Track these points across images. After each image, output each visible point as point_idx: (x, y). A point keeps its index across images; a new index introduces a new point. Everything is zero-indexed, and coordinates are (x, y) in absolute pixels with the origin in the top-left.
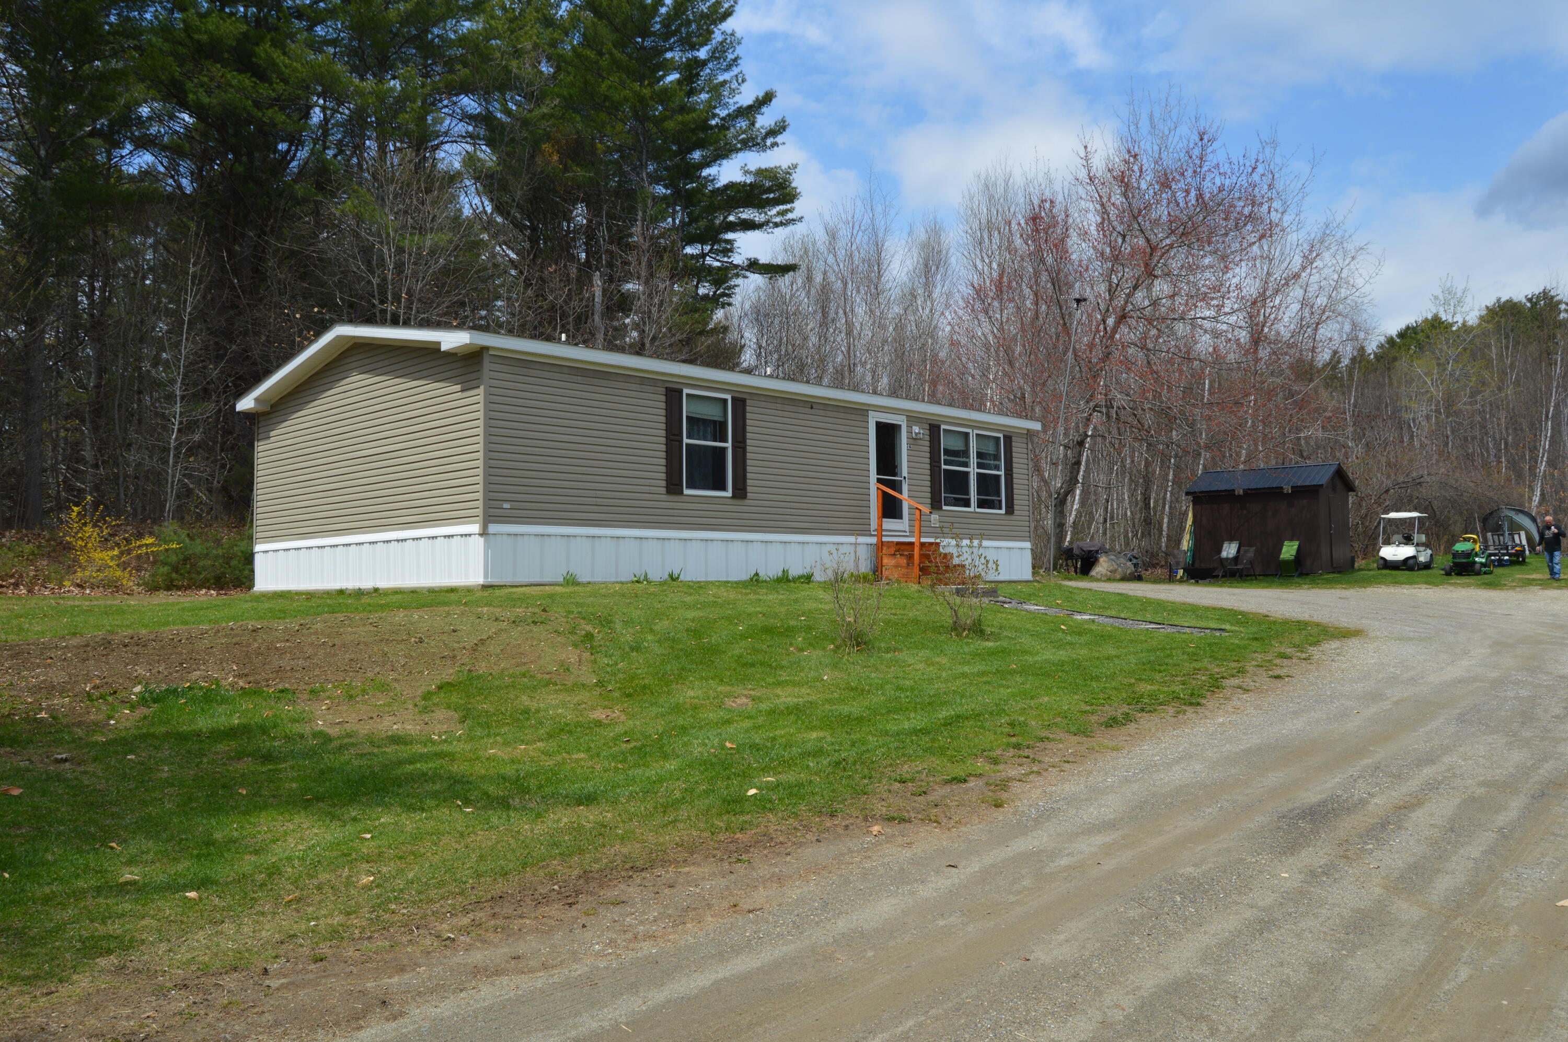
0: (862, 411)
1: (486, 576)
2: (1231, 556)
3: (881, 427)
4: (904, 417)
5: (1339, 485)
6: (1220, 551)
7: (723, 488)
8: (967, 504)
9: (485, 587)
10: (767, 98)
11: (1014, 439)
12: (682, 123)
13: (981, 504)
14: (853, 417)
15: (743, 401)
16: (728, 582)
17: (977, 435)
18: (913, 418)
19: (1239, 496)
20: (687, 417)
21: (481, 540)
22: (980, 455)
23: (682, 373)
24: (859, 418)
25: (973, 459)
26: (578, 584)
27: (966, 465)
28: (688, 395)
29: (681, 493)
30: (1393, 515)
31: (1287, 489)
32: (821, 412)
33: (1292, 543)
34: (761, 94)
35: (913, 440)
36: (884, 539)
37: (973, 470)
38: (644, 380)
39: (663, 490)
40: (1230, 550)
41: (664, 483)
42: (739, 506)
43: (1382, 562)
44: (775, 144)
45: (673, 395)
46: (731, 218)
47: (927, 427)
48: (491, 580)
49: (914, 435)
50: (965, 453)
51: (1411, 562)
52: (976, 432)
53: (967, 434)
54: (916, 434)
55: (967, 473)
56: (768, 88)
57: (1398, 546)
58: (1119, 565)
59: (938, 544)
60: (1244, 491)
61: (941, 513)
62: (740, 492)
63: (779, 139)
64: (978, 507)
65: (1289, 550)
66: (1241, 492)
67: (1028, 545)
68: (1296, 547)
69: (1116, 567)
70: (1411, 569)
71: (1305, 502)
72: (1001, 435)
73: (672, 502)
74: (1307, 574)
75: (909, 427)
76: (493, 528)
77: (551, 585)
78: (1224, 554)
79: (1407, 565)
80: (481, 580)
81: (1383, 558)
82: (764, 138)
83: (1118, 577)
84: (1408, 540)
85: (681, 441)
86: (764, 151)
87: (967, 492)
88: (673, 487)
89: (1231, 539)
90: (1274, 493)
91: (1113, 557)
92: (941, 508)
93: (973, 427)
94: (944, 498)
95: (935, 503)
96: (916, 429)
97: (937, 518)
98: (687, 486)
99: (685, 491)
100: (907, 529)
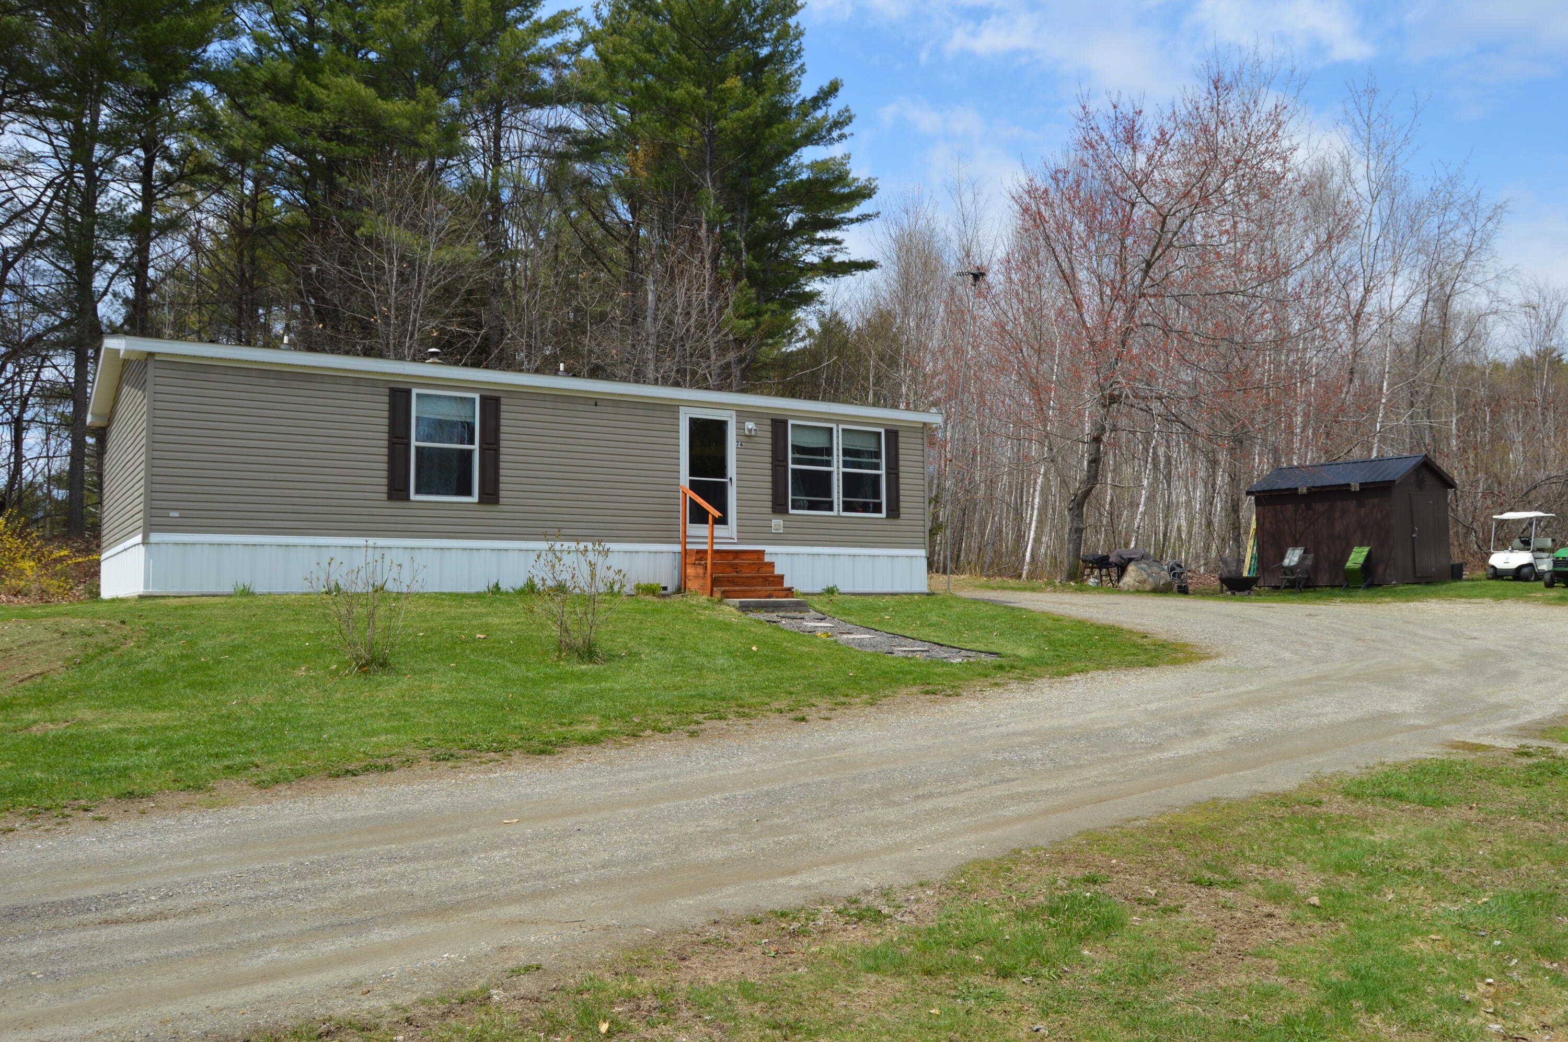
0: (672, 408)
1: (146, 585)
2: (1293, 564)
3: (697, 426)
4: (734, 413)
5: (1429, 479)
6: (1283, 557)
7: (469, 493)
8: (830, 507)
9: (141, 597)
10: (833, 89)
11: (900, 434)
12: (738, 120)
13: (848, 507)
14: (659, 414)
15: (497, 400)
16: (442, 594)
17: (843, 430)
18: (743, 414)
19: (1303, 495)
20: (417, 418)
21: (142, 548)
22: (846, 452)
23: (406, 372)
24: (667, 414)
25: (838, 457)
26: (253, 594)
27: (828, 463)
28: (418, 395)
29: (407, 498)
30: (1508, 515)
31: (1356, 487)
32: (609, 410)
33: (1360, 549)
34: (826, 84)
35: (746, 438)
36: (689, 547)
37: (837, 469)
38: (359, 381)
39: (385, 496)
40: (1293, 557)
41: (385, 489)
42: (489, 512)
43: (1491, 570)
44: (842, 137)
45: (397, 396)
46: (822, 215)
47: (769, 422)
48: (151, 591)
49: (747, 432)
50: (829, 451)
51: (1525, 570)
52: (841, 427)
53: (830, 430)
54: (750, 430)
55: (829, 474)
56: (831, 78)
57: (1512, 551)
58: (1149, 575)
59: (763, 552)
60: (1308, 489)
61: (786, 517)
62: (490, 495)
63: (846, 130)
64: (844, 510)
65: (1357, 557)
66: (1305, 490)
67: (923, 552)
68: (1365, 554)
69: (1145, 576)
70: (1526, 579)
71: (1376, 500)
72: (882, 431)
73: (397, 508)
74: (1380, 585)
75: (740, 422)
76: (155, 537)
77: (214, 596)
78: (1286, 562)
79: (1519, 574)
80: (140, 590)
81: (1493, 567)
82: (830, 131)
83: (1148, 588)
84: (1526, 544)
85: (408, 445)
86: (831, 144)
87: (829, 493)
88: (399, 491)
89: (1296, 545)
90: (1340, 492)
91: (1144, 566)
92: (787, 512)
93: (838, 422)
94: (793, 500)
95: (779, 507)
96: (750, 425)
97: (777, 523)
98: (418, 492)
99: (413, 497)
100: (735, 535)
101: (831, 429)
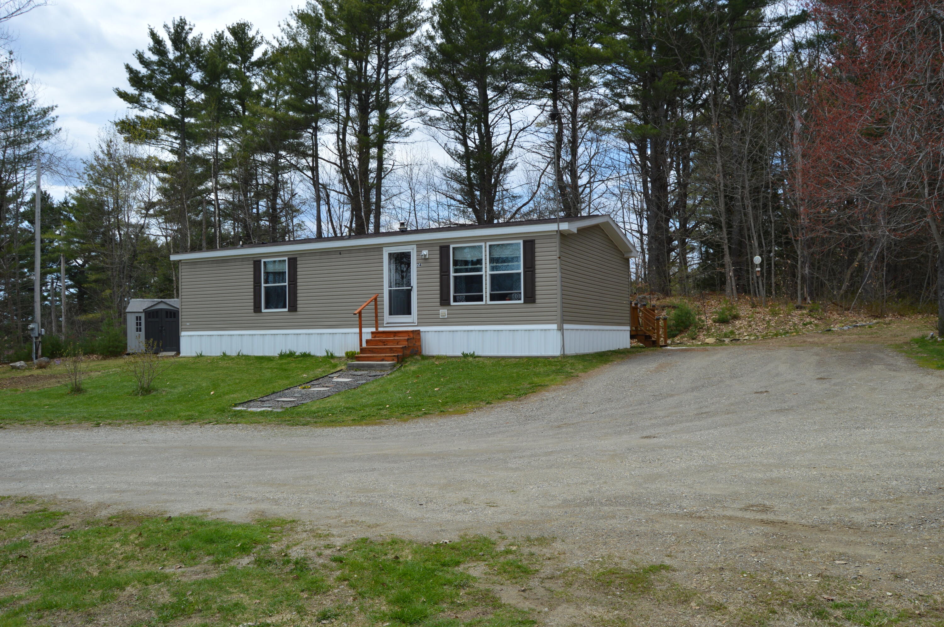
0: (379, 248)
3: (393, 257)
4: (415, 247)
7: (283, 307)
8: (480, 299)
11: (536, 241)
13: (493, 298)
14: (372, 253)
15: (295, 259)
17: (491, 245)
18: (421, 246)
20: (264, 273)
22: (492, 260)
23: (260, 252)
24: (377, 253)
25: (486, 265)
27: (480, 270)
28: (264, 262)
29: (260, 311)
32: (347, 255)
35: (423, 261)
37: (486, 272)
38: (243, 259)
39: (251, 311)
41: (252, 308)
45: (257, 264)
47: (438, 248)
49: (423, 257)
50: (479, 262)
52: (488, 243)
54: (426, 255)
55: (480, 277)
59: (419, 331)
61: (449, 308)
62: (294, 307)
64: (491, 300)
67: (555, 326)
72: (521, 241)
73: (256, 316)
75: (419, 251)
87: (481, 290)
88: (257, 309)
92: (449, 304)
93: (485, 241)
94: (454, 297)
95: (444, 301)
96: (425, 252)
97: (443, 312)
98: (266, 308)
99: (263, 310)
100: (416, 321)
101: (480, 247)
